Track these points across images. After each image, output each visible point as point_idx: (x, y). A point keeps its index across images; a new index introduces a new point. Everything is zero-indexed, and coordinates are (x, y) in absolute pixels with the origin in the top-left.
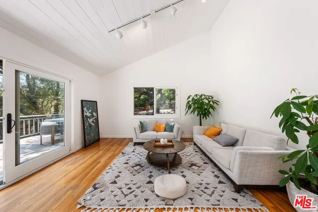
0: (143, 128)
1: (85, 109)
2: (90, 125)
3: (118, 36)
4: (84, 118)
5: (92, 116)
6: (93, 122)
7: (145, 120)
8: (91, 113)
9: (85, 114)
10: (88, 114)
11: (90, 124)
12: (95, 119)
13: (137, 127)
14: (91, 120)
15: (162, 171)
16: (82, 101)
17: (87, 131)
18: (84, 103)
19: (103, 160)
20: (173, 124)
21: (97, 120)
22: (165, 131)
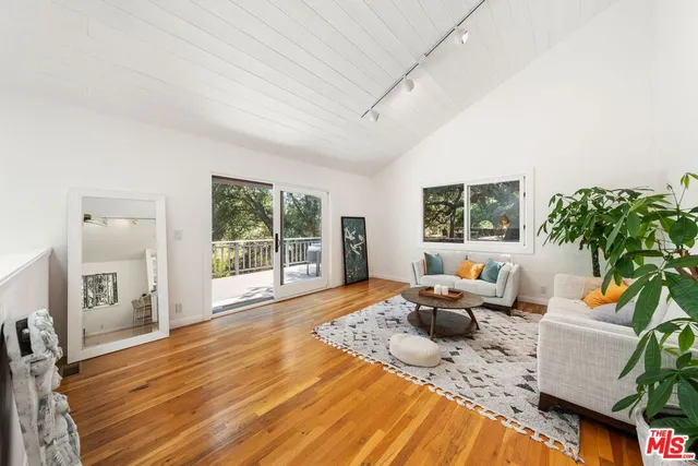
0: (432, 266)
1: (346, 230)
2: (354, 255)
3: (372, 119)
4: (345, 243)
5: (357, 241)
6: (358, 249)
7: (441, 252)
8: (356, 235)
9: (346, 237)
10: (351, 238)
11: (353, 252)
12: (362, 245)
13: (418, 264)
14: (356, 246)
15: (420, 331)
16: (343, 218)
17: (349, 262)
18: (345, 220)
19: (357, 303)
20: (501, 264)
21: (364, 246)
22: (479, 278)
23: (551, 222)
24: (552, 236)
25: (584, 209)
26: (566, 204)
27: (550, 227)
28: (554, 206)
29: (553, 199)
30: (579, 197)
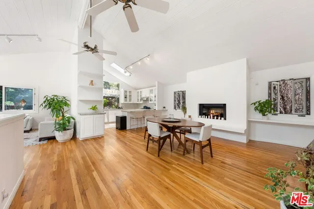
23: (44, 103)
24: (45, 107)
25: (54, 100)
26: (49, 98)
27: (44, 105)
28: (45, 99)
29: (45, 97)
30: (52, 97)
